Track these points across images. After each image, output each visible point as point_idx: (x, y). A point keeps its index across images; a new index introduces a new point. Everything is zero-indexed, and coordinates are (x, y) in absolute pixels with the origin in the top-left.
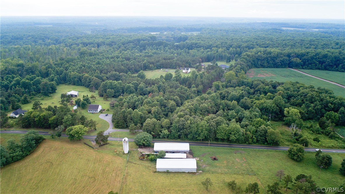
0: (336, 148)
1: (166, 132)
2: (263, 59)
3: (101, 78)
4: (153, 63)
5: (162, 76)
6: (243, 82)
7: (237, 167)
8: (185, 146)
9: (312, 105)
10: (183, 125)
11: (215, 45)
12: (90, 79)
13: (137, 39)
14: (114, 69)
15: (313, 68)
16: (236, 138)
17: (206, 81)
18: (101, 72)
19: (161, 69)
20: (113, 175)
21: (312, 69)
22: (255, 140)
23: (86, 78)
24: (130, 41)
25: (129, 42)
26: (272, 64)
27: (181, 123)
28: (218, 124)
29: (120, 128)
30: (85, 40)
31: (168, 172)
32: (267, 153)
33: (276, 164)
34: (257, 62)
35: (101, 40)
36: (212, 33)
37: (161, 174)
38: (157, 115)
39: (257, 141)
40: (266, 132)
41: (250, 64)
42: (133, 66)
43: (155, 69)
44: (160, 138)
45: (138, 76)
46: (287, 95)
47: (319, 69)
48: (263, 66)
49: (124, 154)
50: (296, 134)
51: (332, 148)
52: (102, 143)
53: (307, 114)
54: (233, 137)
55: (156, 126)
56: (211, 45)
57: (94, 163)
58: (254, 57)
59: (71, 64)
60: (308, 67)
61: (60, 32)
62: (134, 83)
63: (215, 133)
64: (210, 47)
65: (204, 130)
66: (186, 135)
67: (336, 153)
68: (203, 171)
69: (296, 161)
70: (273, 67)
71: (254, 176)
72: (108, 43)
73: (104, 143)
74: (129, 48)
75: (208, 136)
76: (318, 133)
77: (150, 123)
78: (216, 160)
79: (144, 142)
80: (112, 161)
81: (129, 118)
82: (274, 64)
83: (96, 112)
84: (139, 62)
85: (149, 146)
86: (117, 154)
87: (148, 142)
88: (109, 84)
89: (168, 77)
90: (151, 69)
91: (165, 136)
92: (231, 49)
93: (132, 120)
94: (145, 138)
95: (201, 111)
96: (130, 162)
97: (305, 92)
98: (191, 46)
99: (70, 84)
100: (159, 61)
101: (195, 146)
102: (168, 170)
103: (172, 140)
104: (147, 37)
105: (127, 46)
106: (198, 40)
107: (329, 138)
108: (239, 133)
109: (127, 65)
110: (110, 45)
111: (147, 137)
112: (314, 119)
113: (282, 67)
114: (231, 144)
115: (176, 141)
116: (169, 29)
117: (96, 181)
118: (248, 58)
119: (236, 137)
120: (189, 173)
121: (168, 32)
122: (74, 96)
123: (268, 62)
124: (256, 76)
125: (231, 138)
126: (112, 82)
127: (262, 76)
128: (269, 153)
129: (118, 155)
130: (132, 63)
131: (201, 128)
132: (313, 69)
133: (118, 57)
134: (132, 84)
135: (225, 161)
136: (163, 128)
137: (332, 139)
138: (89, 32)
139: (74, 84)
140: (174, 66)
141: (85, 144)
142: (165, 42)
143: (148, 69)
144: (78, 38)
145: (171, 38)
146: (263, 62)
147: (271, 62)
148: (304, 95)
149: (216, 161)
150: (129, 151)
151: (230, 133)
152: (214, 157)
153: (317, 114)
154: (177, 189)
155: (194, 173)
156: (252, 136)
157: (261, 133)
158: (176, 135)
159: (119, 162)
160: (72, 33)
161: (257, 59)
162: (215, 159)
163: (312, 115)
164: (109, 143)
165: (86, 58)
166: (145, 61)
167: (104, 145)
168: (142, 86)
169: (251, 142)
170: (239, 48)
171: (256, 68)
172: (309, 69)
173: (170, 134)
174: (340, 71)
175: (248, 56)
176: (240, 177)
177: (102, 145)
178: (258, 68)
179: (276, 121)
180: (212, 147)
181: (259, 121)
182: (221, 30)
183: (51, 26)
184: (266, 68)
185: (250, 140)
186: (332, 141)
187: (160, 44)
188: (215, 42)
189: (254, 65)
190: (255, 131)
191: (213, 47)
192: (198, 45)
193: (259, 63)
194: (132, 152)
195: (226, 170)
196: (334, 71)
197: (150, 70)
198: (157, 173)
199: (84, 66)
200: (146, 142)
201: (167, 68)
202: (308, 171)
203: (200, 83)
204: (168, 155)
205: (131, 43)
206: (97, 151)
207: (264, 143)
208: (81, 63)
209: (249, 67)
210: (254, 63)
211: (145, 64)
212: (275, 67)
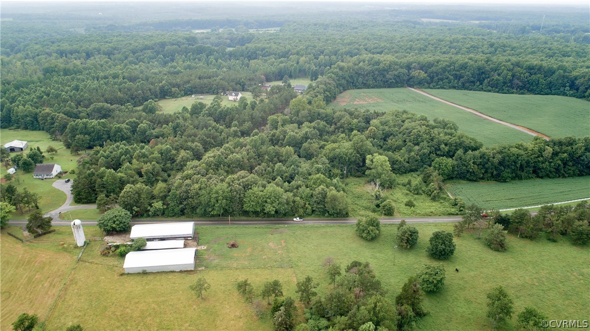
0: (436, 215)
1: (158, 205)
2: (367, 75)
3: (76, 114)
4: (178, 86)
5: (185, 109)
6: (319, 114)
7: (266, 257)
8: (186, 228)
9: (417, 148)
10: (187, 192)
11: (295, 51)
12: (52, 119)
13: (160, 42)
14: (102, 99)
15: (445, 87)
16: (274, 209)
17: (257, 113)
18: (78, 104)
19: (193, 96)
20: (45, 285)
21: (443, 88)
22: (309, 211)
23: (46, 117)
24: (146, 45)
25: (145, 49)
26: (381, 81)
27: (184, 188)
28: (247, 187)
29: (83, 203)
30: (65, 46)
31: (144, 273)
32: (324, 230)
33: (333, 247)
34: (357, 79)
35: (95, 45)
36: (300, 29)
37: (132, 277)
38: (152, 176)
39: (313, 211)
40: (324, 195)
41: (344, 82)
42: (140, 92)
43: (182, 96)
44: (149, 216)
45: (144, 110)
46: (383, 133)
47: (454, 87)
48: (366, 86)
49: (76, 247)
50: (377, 197)
51: (429, 216)
52: (40, 231)
53: (408, 162)
54: (269, 208)
55: (142, 196)
56: (289, 50)
57: (17, 267)
58: (351, 70)
59: (23, 92)
60: (437, 85)
61: (22, 31)
62: (130, 121)
63: (241, 202)
64: (285, 55)
65: (221, 198)
66: (194, 209)
67: (433, 223)
68: (206, 267)
69: (365, 239)
70: (383, 87)
71: (289, 270)
72: (106, 50)
73: (45, 232)
74: (144, 59)
75: (229, 207)
76: (416, 192)
77: (129, 192)
78: (236, 247)
79: (114, 226)
80: (50, 262)
81: (99, 185)
82: (384, 81)
83: (48, 177)
84: (152, 84)
85: (126, 230)
86: (64, 248)
87: (121, 225)
88: (81, 125)
89: (197, 110)
90: (174, 96)
91: (158, 213)
92: (322, 57)
93: (104, 188)
94: (117, 218)
95: (229, 166)
96: (82, 261)
97: (410, 127)
98: (255, 53)
99: (18, 128)
100: (188, 82)
101: (208, 226)
102: (145, 269)
103: (170, 219)
104: (179, 39)
105: (140, 56)
106: (268, 43)
107: (431, 199)
108: (280, 200)
109: (129, 90)
110: (109, 54)
111: (120, 216)
112: (419, 170)
113: (397, 87)
114: (269, 219)
115: (178, 219)
116: (230, 23)
117: (12, 297)
118: (340, 73)
119: (274, 207)
120: (181, 272)
121: (226, 28)
122: (18, 150)
123: (375, 79)
124: (351, 103)
125: (267, 210)
126: (87, 122)
127: (361, 103)
128: (328, 230)
129: (65, 250)
130: (138, 86)
131: (214, 195)
132: (445, 89)
133: (115, 76)
134: (127, 124)
135: (250, 249)
136: (155, 198)
137: (435, 201)
138: (82, 31)
139: (26, 128)
140: (215, 90)
141: (10, 234)
142: (209, 47)
143: (170, 96)
144: (53, 43)
145: (226, 39)
146: (366, 78)
147: (379, 78)
148: (407, 131)
149: (235, 249)
150: (85, 243)
151: (266, 202)
152: (232, 243)
153: (423, 162)
154: (151, 300)
155: (191, 271)
156: (303, 204)
157: (317, 198)
158: (177, 209)
159: (64, 261)
160: (45, 33)
161: (356, 73)
162: (233, 246)
163: (416, 163)
164: (54, 231)
165: (55, 78)
166: (164, 82)
167: (45, 234)
168: (144, 127)
169: (302, 215)
170: (335, 55)
171: (356, 88)
172: (439, 88)
173: (167, 208)
174: (485, 91)
175: (341, 69)
176: (266, 272)
177: (40, 235)
178: (358, 88)
179: (357, 177)
180: (235, 226)
181: (318, 179)
182: (315, 25)
183: (11, 19)
184: (372, 88)
185: (301, 211)
186: (433, 204)
187: (200, 51)
188: (296, 46)
189: (353, 83)
190: (310, 195)
191: (291, 54)
192: (267, 51)
193: (360, 79)
194: (93, 243)
195: (246, 263)
196: (477, 90)
197: (173, 98)
198: (125, 276)
199: (48, 95)
200: (118, 225)
201: (204, 93)
202: (380, 255)
203: (247, 117)
204: (150, 245)
205: (148, 49)
206: (28, 245)
207: (323, 215)
208: (43, 89)
209: (341, 88)
210: (352, 81)
211: (163, 86)
212: (385, 87)
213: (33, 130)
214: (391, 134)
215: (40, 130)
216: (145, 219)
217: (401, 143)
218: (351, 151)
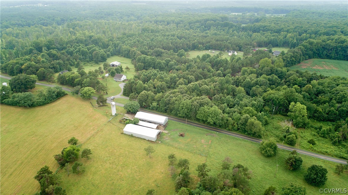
0: (329, 155)
1: (155, 104)
2: (331, 50)
3: (146, 53)
4: (203, 44)
5: (198, 57)
7: (195, 146)
9: (338, 105)
10: (169, 100)
11: (286, 29)
12: (135, 53)
13: (206, 19)
14: (161, 46)
16: (212, 121)
17: (237, 65)
18: (150, 48)
19: (209, 50)
20: (91, 128)
22: (236, 128)
23: (133, 52)
24: (198, 20)
25: (196, 22)
26: (342, 55)
27: (168, 98)
28: (201, 105)
29: (126, 96)
30: (160, 18)
31: (132, 136)
32: (240, 142)
33: (239, 154)
34: (323, 52)
35: (173, 18)
36: (301, 15)
37: (126, 136)
38: (160, 89)
39: (238, 129)
41: (310, 52)
42: (181, 45)
43: (204, 50)
44: (149, 109)
45: (178, 55)
48: (329, 57)
49: (111, 115)
50: (288, 131)
51: (323, 154)
52: (101, 104)
53: (327, 114)
54: (210, 120)
55: (149, 98)
56: (282, 29)
57: (85, 118)
58: (319, 45)
59: (129, 39)
61: (146, 10)
62: (167, 59)
63: (196, 113)
64: (278, 31)
65: (184, 107)
66: (171, 111)
67: (323, 159)
68: (161, 142)
69: (263, 155)
70: (343, 60)
71: (204, 158)
72: (177, 21)
73: (103, 105)
74: (194, 27)
75: (189, 114)
76: (322, 136)
77: (143, 94)
78: (183, 136)
79: (130, 109)
80: (98, 119)
81: (134, 88)
82: (345, 56)
83: (119, 81)
84: (190, 41)
85: (134, 113)
86: (107, 114)
87: (133, 110)
88: (143, 58)
89: (204, 58)
91: (154, 108)
93: (136, 90)
94: (132, 106)
95: (200, 92)
96: (110, 122)
97: (339, 90)
98: (259, 29)
99: (122, 56)
100: (209, 42)
101: (175, 122)
102: (132, 134)
103: (159, 113)
104: (217, 18)
105: (193, 26)
106: (270, 23)
107: (332, 143)
108: (217, 117)
109: (176, 43)
110: (178, 24)
111: (134, 105)
114: (211, 127)
115: (163, 114)
116: (256, 10)
117: (77, 129)
118: (309, 46)
119: (213, 120)
120: (148, 140)
121: (252, 13)
122: (115, 66)
123: (337, 53)
124: (311, 67)
125: (208, 121)
126: (146, 57)
127: (318, 68)
128: (243, 142)
129: (107, 115)
130: (181, 41)
131: (181, 105)
133: (173, 36)
134: (165, 61)
135: (190, 139)
136: (155, 101)
137: (335, 145)
138: (173, 11)
139: (125, 57)
140: (223, 48)
141: (91, 103)
142: (231, 23)
143: (197, 49)
144: (156, 16)
145: (247, 19)
146: (330, 52)
147: (341, 53)
148: (336, 92)
149: (182, 137)
150: (115, 114)
151: (209, 116)
153: (340, 116)
154: (127, 149)
155: (153, 142)
156: (232, 123)
157: (242, 121)
158: (163, 109)
159: (105, 120)
160: (156, 11)
161: (323, 48)
162: (181, 135)
163: (334, 116)
164: (107, 106)
165: (145, 34)
166: (195, 41)
167: (103, 106)
168: (172, 63)
169: (231, 129)
170: (315, 34)
171: (320, 58)
173: (159, 107)
175: (311, 43)
176: (190, 154)
177: (101, 106)
178: (322, 58)
179: (283, 116)
180: (189, 125)
181: (248, 110)
182: (313, 13)
183: (145, 4)
184: (334, 59)
185: (230, 126)
186: (332, 147)
187: (226, 25)
188: (288, 26)
189: (318, 54)
190: (238, 118)
191: (283, 31)
192: (267, 28)
193: (325, 52)
194: (119, 115)
195: (183, 147)
197: (198, 50)
198: (123, 135)
199: (138, 42)
201: (216, 50)
202: (269, 168)
203: (230, 66)
204: (141, 123)
205: (198, 22)
206: (94, 109)
207: (244, 133)
208: (138, 39)
209: (307, 57)
210: (318, 53)
211: (194, 43)
212: (345, 60)
213: (127, 58)
214: (323, 92)
215: (130, 58)
216: (148, 110)
217: (327, 99)
218: (281, 97)
